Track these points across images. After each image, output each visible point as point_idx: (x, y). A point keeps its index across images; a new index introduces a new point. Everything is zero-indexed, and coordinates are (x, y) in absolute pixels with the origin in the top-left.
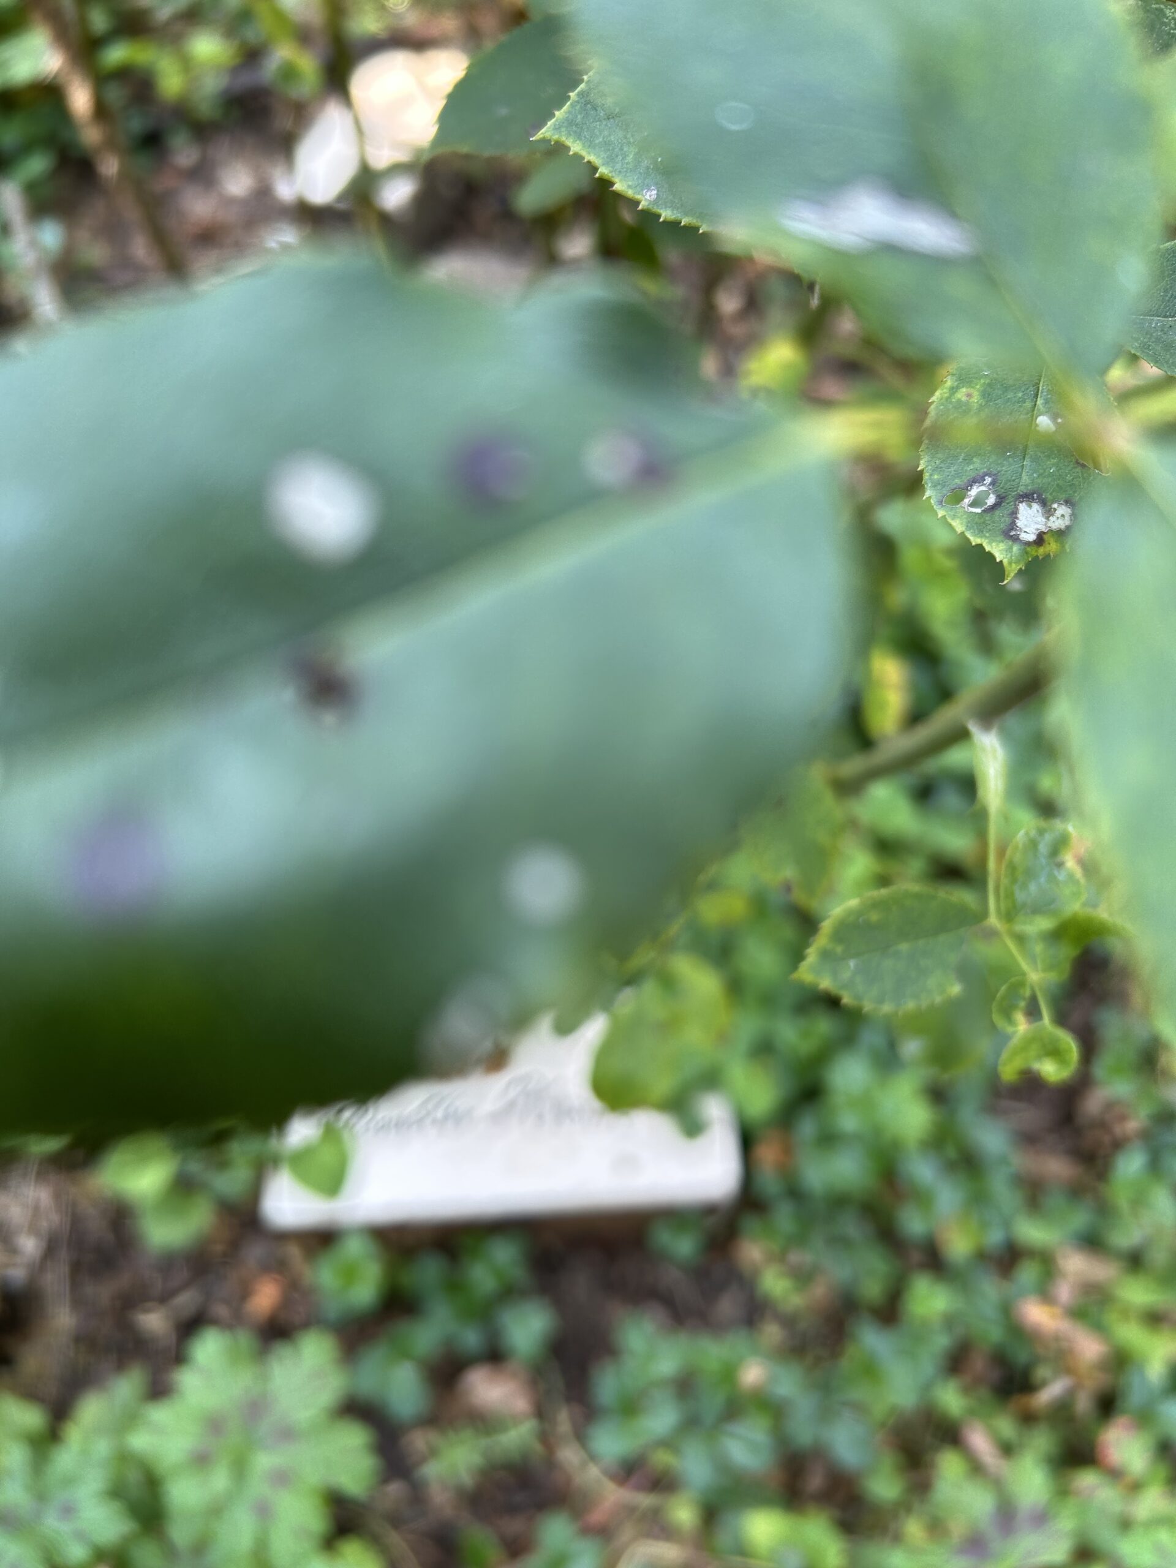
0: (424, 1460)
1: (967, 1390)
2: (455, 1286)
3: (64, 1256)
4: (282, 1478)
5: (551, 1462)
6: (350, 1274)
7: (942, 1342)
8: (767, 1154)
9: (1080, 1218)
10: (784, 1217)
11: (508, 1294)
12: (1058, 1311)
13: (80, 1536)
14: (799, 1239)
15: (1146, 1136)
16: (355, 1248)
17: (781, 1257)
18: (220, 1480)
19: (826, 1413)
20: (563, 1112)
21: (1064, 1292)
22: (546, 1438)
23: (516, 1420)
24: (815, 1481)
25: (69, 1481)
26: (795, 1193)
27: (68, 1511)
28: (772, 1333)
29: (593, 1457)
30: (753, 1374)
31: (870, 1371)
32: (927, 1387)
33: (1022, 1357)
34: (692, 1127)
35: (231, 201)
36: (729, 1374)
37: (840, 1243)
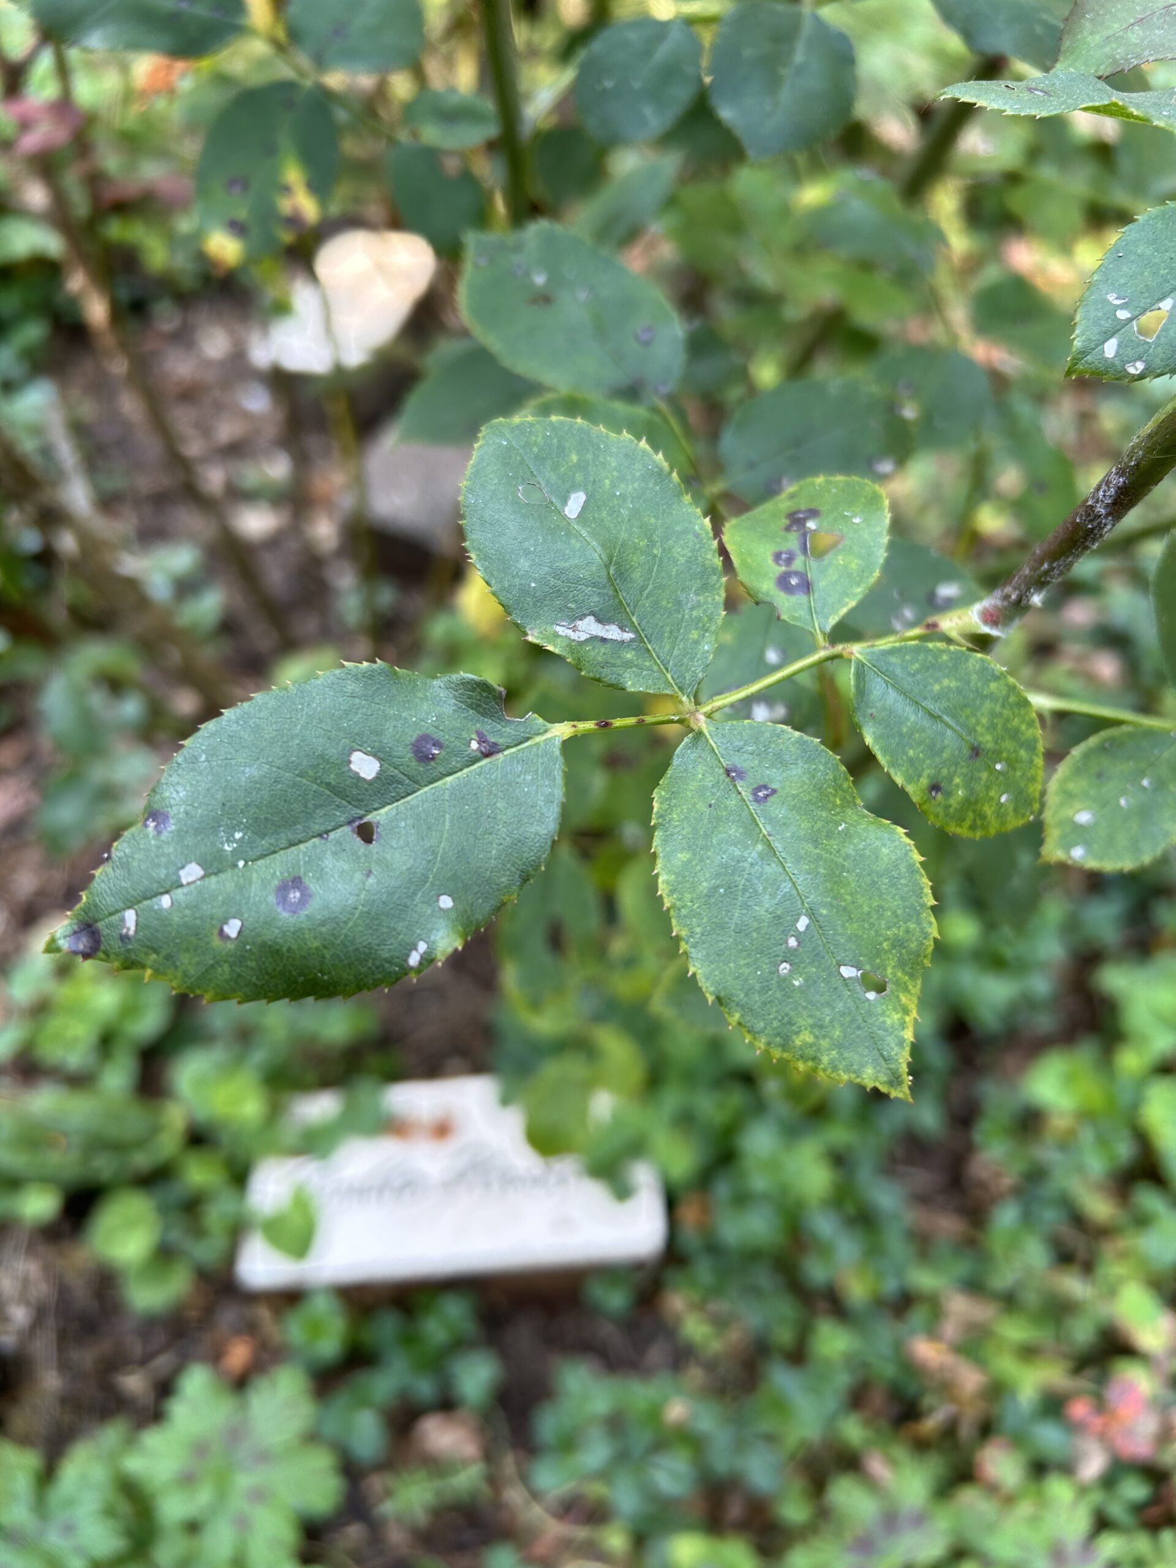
0: (381, 1500)
1: (867, 1423)
2: (410, 1339)
3: (51, 1322)
4: (259, 1495)
5: (498, 1504)
6: (315, 1329)
7: (843, 1380)
8: (689, 1214)
9: (962, 1268)
10: (704, 1271)
11: (458, 1345)
12: (943, 1347)
13: (79, 1550)
14: (716, 1291)
15: (1017, 1192)
16: (322, 1306)
17: (700, 1306)
18: (203, 1497)
19: (740, 1445)
20: (508, 1180)
21: (950, 1329)
22: (494, 1481)
23: (465, 1463)
24: (735, 1510)
25: (70, 1503)
26: (714, 1248)
27: (69, 1529)
28: (695, 1375)
29: (536, 1495)
30: (677, 1411)
31: (781, 1407)
32: (831, 1421)
33: (912, 1389)
34: (623, 1192)
35: (208, 363)
36: (654, 1414)
37: (754, 1292)
